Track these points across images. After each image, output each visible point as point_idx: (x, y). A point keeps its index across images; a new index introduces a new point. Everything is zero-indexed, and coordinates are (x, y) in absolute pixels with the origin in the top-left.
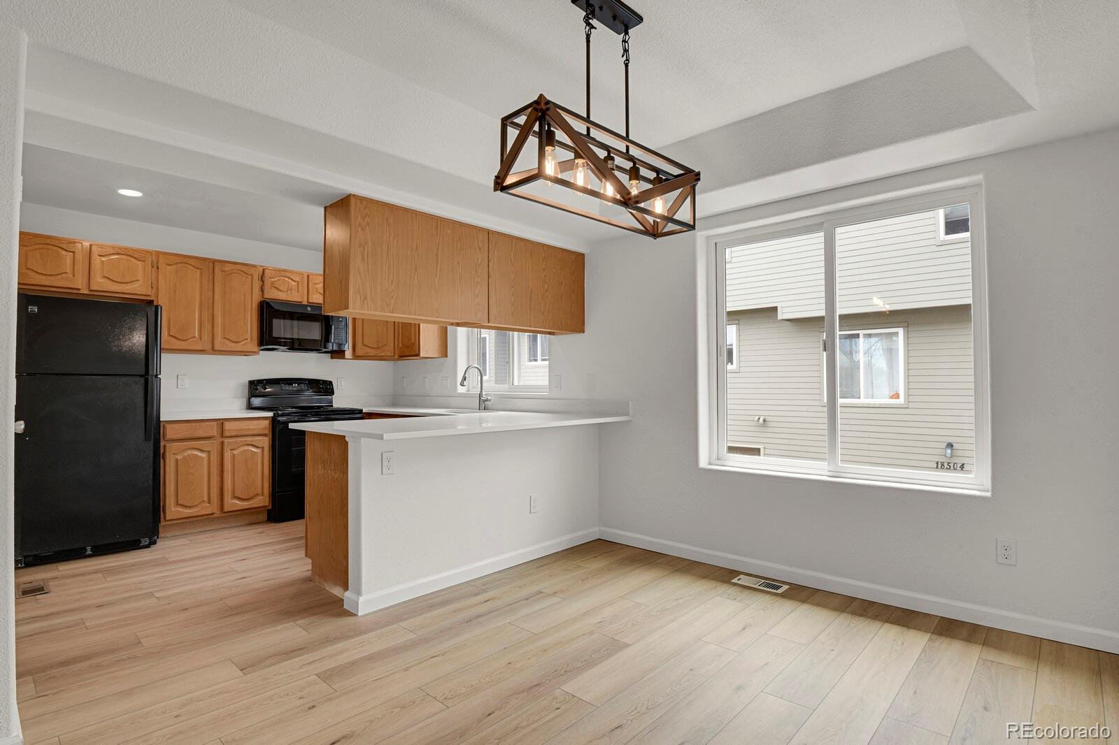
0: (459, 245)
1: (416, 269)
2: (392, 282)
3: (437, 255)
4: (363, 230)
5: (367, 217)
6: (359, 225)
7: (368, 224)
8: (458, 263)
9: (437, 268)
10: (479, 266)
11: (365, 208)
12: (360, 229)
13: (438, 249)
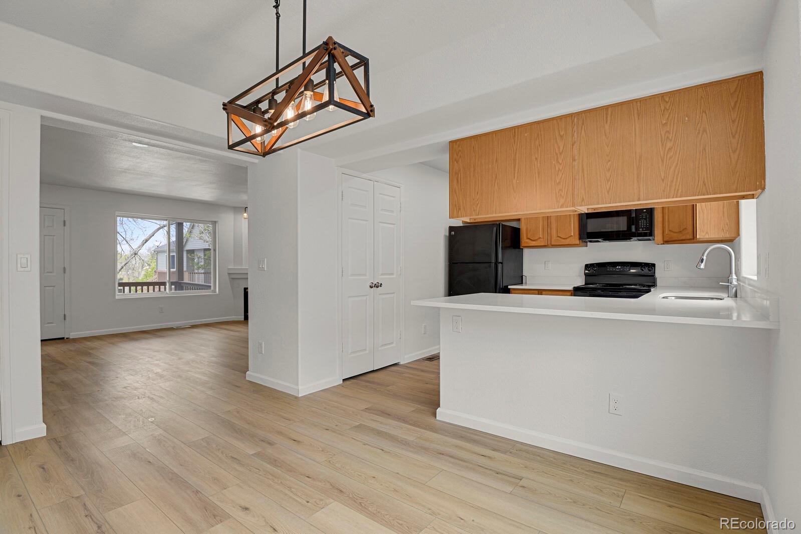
0: (537, 142)
1: (496, 177)
2: (478, 193)
3: (515, 160)
4: (457, 162)
5: (460, 153)
6: (455, 160)
7: (460, 157)
8: (536, 159)
9: (514, 170)
10: (561, 154)
11: (459, 146)
12: (455, 162)
13: (516, 155)
